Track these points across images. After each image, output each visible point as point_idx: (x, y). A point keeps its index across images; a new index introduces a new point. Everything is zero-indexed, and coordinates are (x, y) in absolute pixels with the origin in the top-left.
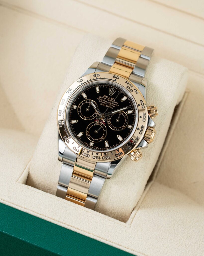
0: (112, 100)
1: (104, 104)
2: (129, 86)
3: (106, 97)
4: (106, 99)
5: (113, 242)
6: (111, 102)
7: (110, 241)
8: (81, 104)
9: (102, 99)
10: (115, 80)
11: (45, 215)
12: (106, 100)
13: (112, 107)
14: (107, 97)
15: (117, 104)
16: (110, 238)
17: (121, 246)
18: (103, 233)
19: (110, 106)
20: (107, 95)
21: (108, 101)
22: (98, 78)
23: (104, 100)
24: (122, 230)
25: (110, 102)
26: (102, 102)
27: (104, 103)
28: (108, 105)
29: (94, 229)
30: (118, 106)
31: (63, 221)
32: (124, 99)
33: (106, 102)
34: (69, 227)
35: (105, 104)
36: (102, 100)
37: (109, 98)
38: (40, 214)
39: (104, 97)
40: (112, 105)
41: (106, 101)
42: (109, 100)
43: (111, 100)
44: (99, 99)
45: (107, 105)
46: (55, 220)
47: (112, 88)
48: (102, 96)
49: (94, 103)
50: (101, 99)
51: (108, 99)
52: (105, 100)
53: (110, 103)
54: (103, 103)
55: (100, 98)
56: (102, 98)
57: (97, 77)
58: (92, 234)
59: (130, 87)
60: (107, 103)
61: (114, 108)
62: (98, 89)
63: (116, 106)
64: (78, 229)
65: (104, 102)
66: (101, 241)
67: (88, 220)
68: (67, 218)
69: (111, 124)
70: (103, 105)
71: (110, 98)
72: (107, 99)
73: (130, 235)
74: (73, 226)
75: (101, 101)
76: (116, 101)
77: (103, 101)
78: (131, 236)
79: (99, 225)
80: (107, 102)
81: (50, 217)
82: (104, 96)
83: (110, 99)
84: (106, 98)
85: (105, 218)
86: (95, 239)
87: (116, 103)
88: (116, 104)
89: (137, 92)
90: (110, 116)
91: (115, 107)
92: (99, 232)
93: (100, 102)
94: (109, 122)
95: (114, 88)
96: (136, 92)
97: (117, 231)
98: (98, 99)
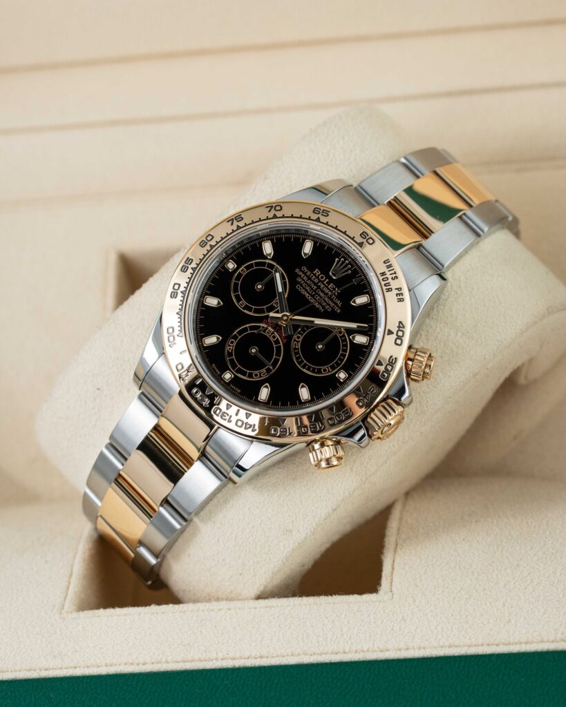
0: (331, 291)
1: (306, 290)
2: (388, 273)
3: (319, 275)
4: (316, 281)
5: (363, 651)
6: (326, 294)
7: (356, 652)
8: (251, 266)
9: (308, 277)
10: (361, 245)
11: (164, 660)
12: (316, 284)
13: (323, 307)
14: (322, 277)
15: (338, 306)
16: (352, 643)
17: (387, 650)
18: (329, 639)
19: (319, 303)
20: (325, 271)
21: (319, 287)
22: (321, 221)
23: (312, 281)
24: (375, 613)
25: (323, 292)
26: (304, 285)
27: (308, 288)
28: (315, 299)
29: (303, 639)
30: (339, 311)
31: (217, 654)
32: (361, 300)
33: (312, 289)
34: (237, 661)
35: (308, 292)
36: (305, 278)
37: (325, 283)
38: (153, 663)
39: (315, 275)
40: (325, 301)
41: (316, 287)
42: (322, 286)
43: (328, 289)
44: (301, 273)
45: (313, 296)
46: (195, 662)
47: (346, 259)
48: (312, 270)
49: (282, 277)
50: (306, 275)
51: (322, 282)
52: (314, 283)
53: (322, 294)
54: (304, 288)
55: (303, 272)
56: (309, 273)
57: (320, 215)
58: (304, 653)
59: (390, 277)
60: (315, 291)
61: (326, 310)
62: (308, 248)
63: (333, 309)
64: (261, 657)
65: (309, 286)
66: (333, 661)
67: (279, 626)
68: (223, 644)
69: (298, 349)
70: (303, 292)
71: (329, 283)
72: (318, 283)
73: (401, 616)
74: (247, 657)
75: (303, 280)
76: (339, 297)
77: (309, 282)
78: (403, 617)
79: (312, 627)
80: (316, 289)
81: (180, 661)
82: (317, 272)
83: (327, 287)
84: (318, 277)
85: (320, 604)
86: (315, 662)
87: (338, 302)
88: (336, 304)
89: (401, 297)
90: (308, 327)
91: (330, 310)
92: (318, 642)
93: (299, 283)
94: (298, 342)
95: (350, 263)
96: (399, 297)
97: (362, 621)
98: (297, 270)
